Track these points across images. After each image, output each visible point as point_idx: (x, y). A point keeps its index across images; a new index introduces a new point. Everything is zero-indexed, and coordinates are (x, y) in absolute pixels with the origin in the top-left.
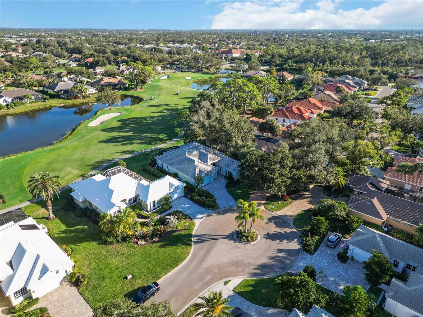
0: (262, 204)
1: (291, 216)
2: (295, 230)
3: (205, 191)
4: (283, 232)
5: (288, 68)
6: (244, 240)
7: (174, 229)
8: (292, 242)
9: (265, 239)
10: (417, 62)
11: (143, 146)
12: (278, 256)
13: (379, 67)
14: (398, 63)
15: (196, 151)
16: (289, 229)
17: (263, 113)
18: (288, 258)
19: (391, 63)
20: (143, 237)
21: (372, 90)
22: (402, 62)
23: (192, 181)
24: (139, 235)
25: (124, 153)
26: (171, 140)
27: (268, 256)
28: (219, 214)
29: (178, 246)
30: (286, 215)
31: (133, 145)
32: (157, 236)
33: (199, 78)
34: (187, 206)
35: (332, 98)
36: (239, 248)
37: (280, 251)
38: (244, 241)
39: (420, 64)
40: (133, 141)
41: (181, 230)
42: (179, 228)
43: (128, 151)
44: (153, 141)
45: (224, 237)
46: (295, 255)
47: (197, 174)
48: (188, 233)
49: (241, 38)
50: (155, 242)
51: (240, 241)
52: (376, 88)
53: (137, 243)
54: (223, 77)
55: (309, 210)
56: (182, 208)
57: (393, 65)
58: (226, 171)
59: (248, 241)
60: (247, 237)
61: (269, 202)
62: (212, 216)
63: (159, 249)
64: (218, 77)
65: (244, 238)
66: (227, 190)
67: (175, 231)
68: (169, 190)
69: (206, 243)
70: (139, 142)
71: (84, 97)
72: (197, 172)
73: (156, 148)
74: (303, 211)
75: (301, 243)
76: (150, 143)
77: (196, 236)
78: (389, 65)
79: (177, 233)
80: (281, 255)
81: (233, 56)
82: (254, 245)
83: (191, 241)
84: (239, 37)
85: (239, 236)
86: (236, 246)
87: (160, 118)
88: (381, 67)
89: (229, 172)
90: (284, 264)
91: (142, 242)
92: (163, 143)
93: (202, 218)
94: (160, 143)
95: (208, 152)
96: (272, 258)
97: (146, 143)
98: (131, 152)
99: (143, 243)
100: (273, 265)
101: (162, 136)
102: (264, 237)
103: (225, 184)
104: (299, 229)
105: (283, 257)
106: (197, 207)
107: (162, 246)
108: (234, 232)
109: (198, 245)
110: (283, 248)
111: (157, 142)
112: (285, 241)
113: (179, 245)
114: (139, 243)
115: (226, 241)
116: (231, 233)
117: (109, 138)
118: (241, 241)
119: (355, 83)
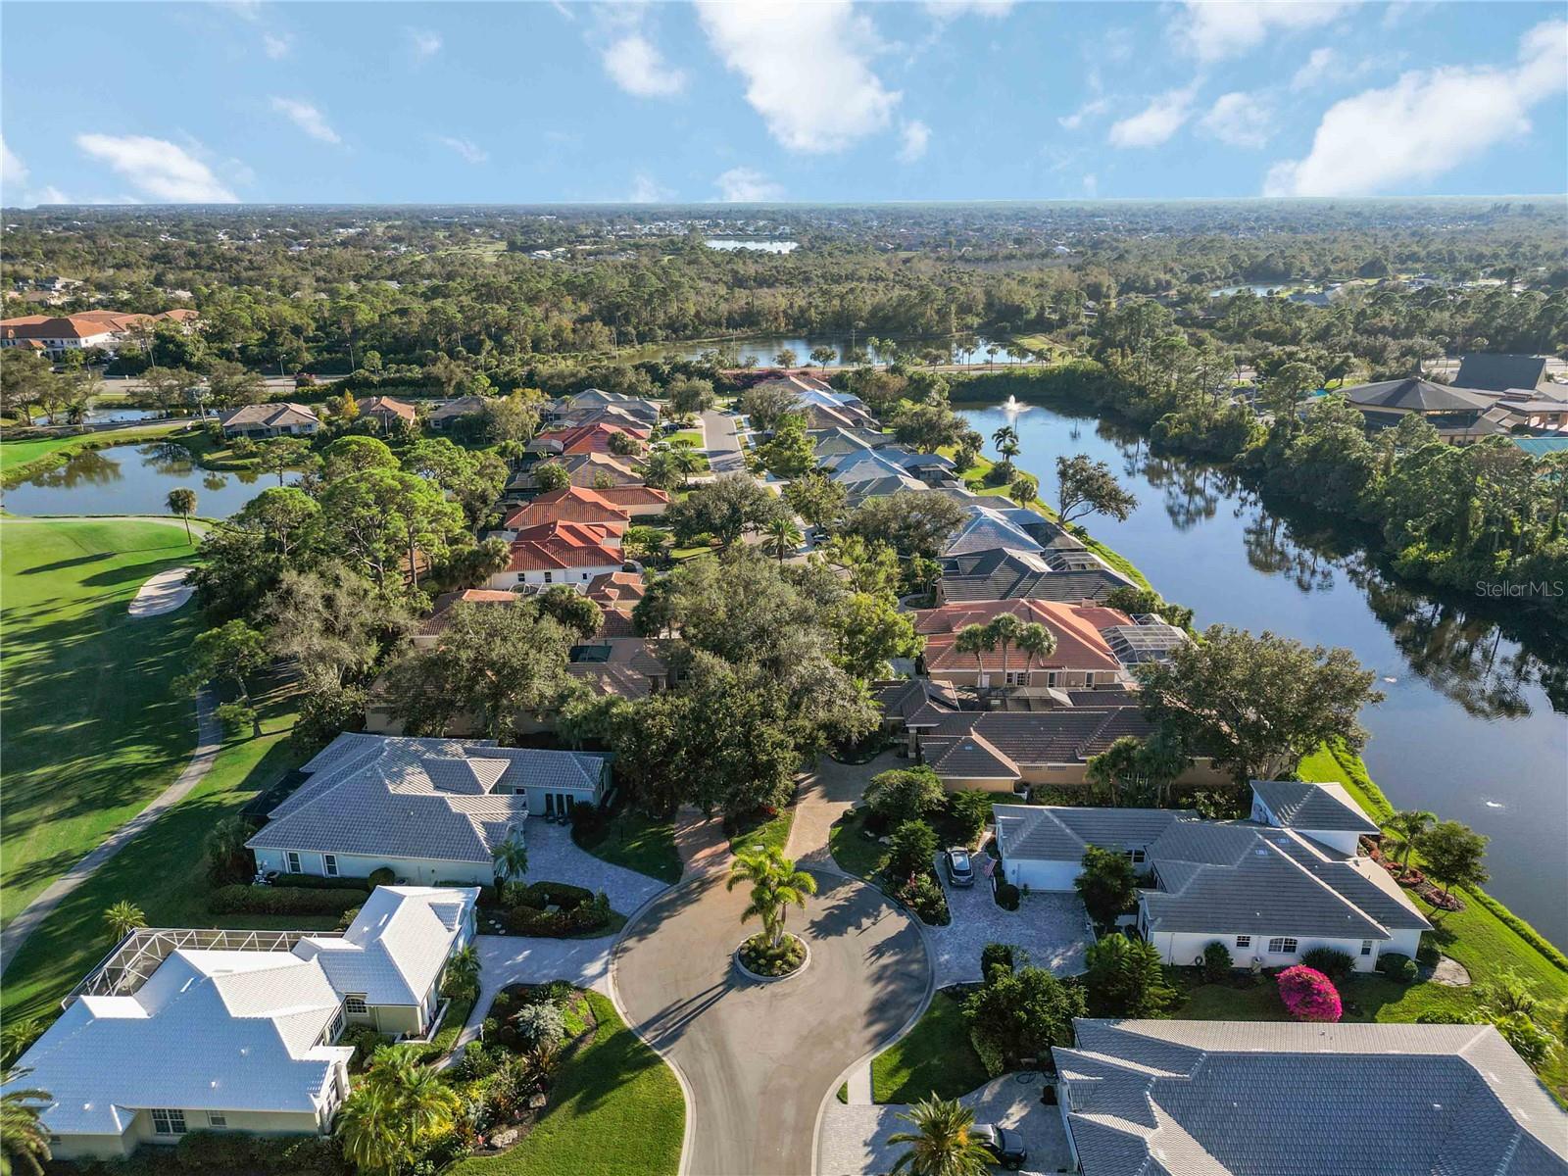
0: (724, 852)
1: (820, 852)
2: (861, 885)
3: (541, 887)
4: (842, 903)
5: (376, 379)
6: (780, 968)
7: (565, 1043)
8: (882, 915)
9: (820, 942)
10: (718, 324)
11: (85, 824)
12: (885, 967)
13: (633, 347)
14: (676, 329)
15: (411, 764)
16: (847, 888)
18: (908, 958)
19: (659, 331)
20: (496, 1116)
21: (683, 427)
22: (685, 326)
23: (486, 871)
24: (481, 1120)
25: (24, 878)
26: (191, 758)
27: (868, 978)
28: (642, 935)
29: (623, 1082)
30: (806, 856)
31: (35, 833)
32: (535, 1092)
33: (17, 465)
34: (520, 958)
35: (622, 474)
36: (785, 995)
37: (879, 951)
38: (785, 972)
39: (727, 328)
40: (15, 818)
41: (585, 1034)
42: (576, 1032)
43: (37, 865)
44: (115, 787)
45: (721, 988)
46: (917, 944)
47: (486, 839)
48: (613, 1031)
49: (27, 255)
50: (542, 1114)
51: (773, 978)
52: (690, 420)
53: (494, 1148)
54: (117, 444)
55: (846, 820)
56: (513, 970)
57: (667, 338)
58: (549, 797)
59: (792, 966)
60: (782, 956)
61: (736, 839)
62: (625, 950)
63: (581, 1120)
64: (95, 447)
65: (779, 962)
66: (595, 856)
67: (572, 1048)
68: (450, 930)
69: (692, 1029)
70: (50, 811)
72: (481, 833)
73: (158, 810)
74: (834, 826)
75: (901, 907)
76: (109, 802)
77: (646, 1027)
78: (655, 337)
79: (583, 1048)
80: (886, 960)
81: (84, 344)
82: (811, 968)
83: (647, 1048)
84: (16, 248)
85: (760, 966)
86: (774, 996)
87: (24, 681)
88: (638, 347)
89: (560, 797)
90: (913, 977)
91: (504, 1137)
92: (168, 782)
93: (605, 971)
94: (156, 784)
95: (446, 754)
96: (877, 978)
97: (86, 806)
98: (60, 864)
99: (513, 1133)
100: (892, 992)
101: (134, 756)
102: (815, 937)
103: (570, 841)
104: (868, 878)
105: (897, 962)
106: (574, 947)
107: (582, 1109)
108: (733, 964)
109: (676, 1046)
110: (878, 941)
111: (138, 783)
112: (866, 922)
113: (626, 1076)
114: (497, 1141)
115: (733, 994)
116: (726, 968)
118: (776, 975)
119: (633, 413)
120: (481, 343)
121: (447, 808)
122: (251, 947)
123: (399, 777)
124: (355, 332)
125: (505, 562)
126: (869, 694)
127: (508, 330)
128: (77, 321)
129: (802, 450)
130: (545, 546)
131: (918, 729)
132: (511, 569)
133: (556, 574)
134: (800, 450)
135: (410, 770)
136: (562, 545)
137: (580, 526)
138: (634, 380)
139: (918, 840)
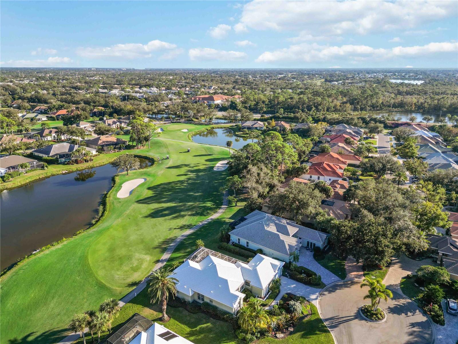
0: (361, 275)
1: (396, 285)
2: (410, 301)
3: (301, 267)
4: (401, 304)
5: (281, 116)
6: (375, 318)
7: (301, 315)
8: (416, 313)
9: (391, 314)
10: (389, 106)
11: (196, 218)
12: (415, 331)
13: (358, 112)
14: (374, 107)
15: (272, 223)
16: (404, 300)
17: (298, 172)
18: (425, 332)
19: (368, 108)
20: (278, 329)
21: (370, 138)
22: (377, 106)
23: (287, 258)
24: (275, 328)
25: (182, 228)
26: (221, 208)
27: (407, 333)
28: (330, 292)
29: (316, 334)
30: (391, 285)
31: (186, 218)
32: (291, 326)
33: (197, 131)
34: (292, 286)
35: (347, 150)
36: (375, 327)
37: (413, 325)
38: (376, 320)
39: (392, 108)
40: (182, 213)
41: (307, 315)
42: (305, 313)
43: (185, 226)
44: (204, 211)
45: (353, 317)
46: (429, 328)
47: (288, 249)
48: (316, 317)
49: (207, 80)
50: (291, 333)
51: (371, 320)
52: (373, 136)
53: (277, 337)
54: (218, 128)
55: (408, 277)
56: (290, 289)
57: (370, 110)
58: (308, 242)
59: (379, 319)
60: (376, 314)
61: (366, 272)
62: (324, 295)
63: (302, 340)
64: (213, 128)
65: (375, 316)
66: (319, 263)
67: (303, 318)
68: (275, 272)
69: (341, 326)
70: (190, 213)
71: (86, 161)
72: (287, 247)
73: (211, 219)
74: (403, 278)
75: (425, 313)
76: (202, 214)
77: (326, 320)
78: (366, 109)
79: (306, 319)
80: (415, 329)
81: (215, 103)
82: (386, 322)
83: (326, 327)
84: (205, 79)
85: (368, 315)
86: (371, 326)
87: (190, 181)
88: (360, 112)
89: (311, 243)
90: (425, 339)
91: (280, 335)
92: (215, 213)
93: (316, 299)
94: (212, 213)
95: (281, 222)
96: (411, 334)
97: (196, 214)
98: (189, 227)
99: (282, 335)
100: (416, 341)
101: (209, 204)
102: (389, 313)
103: (312, 257)
104: (413, 299)
105: (419, 332)
106: (309, 289)
107: (303, 336)
108: (358, 311)
109: (336, 329)
110: (414, 322)
111: (208, 211)
112: (409, 314)
113: (318, 332)
114: (278, 335)
115: (356, 321)
116: (356, 312)
117: (152, 211)
118: (373, 320)
119: (354, 132)
120: (312, 108)
121: (279, 238)
122: (226, 260)
123: (268, 225)
124: (278, 103)
125: (307, 171)
126: (425, 237)
127: (320, 105)
128: (215, 97)
129: (413, 150)
130: (319, 169)
131: (443, 254)
132: (308, 174)
133: (321, 177)
134: (412, 149)
135: (271, 224)
136: (325, 169)
137: (331, 164)
138: (357, 122)
139: (436, 292)
